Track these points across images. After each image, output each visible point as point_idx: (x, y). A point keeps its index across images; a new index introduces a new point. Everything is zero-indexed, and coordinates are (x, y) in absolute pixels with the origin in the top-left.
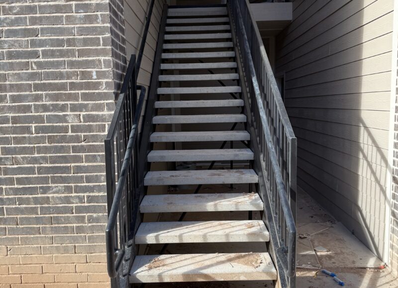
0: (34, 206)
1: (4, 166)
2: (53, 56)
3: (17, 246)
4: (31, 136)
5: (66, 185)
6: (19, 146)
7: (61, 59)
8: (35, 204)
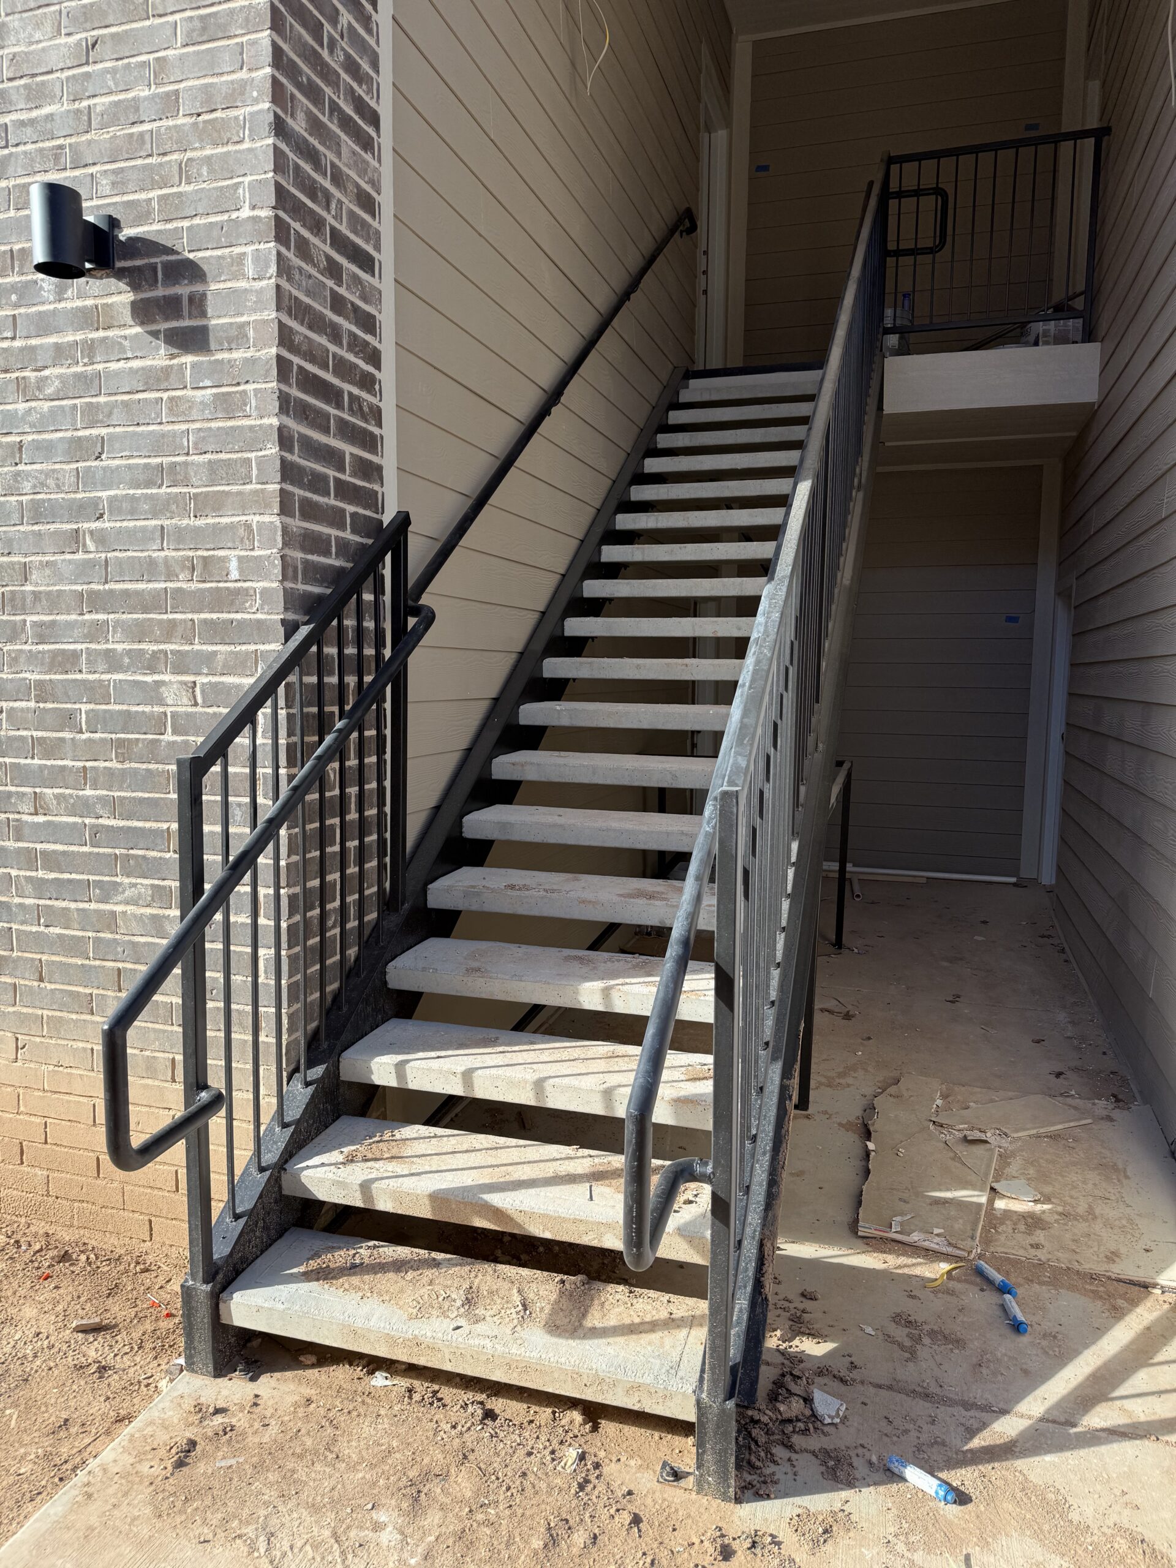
0: (80, 933)
1: (17, 816)
2: (134, 513)
3: (38, 1040)
4: (78, 736)
5: (156, 882)
6: (49, 763)
7: (154, 523)
8: (83, 930)
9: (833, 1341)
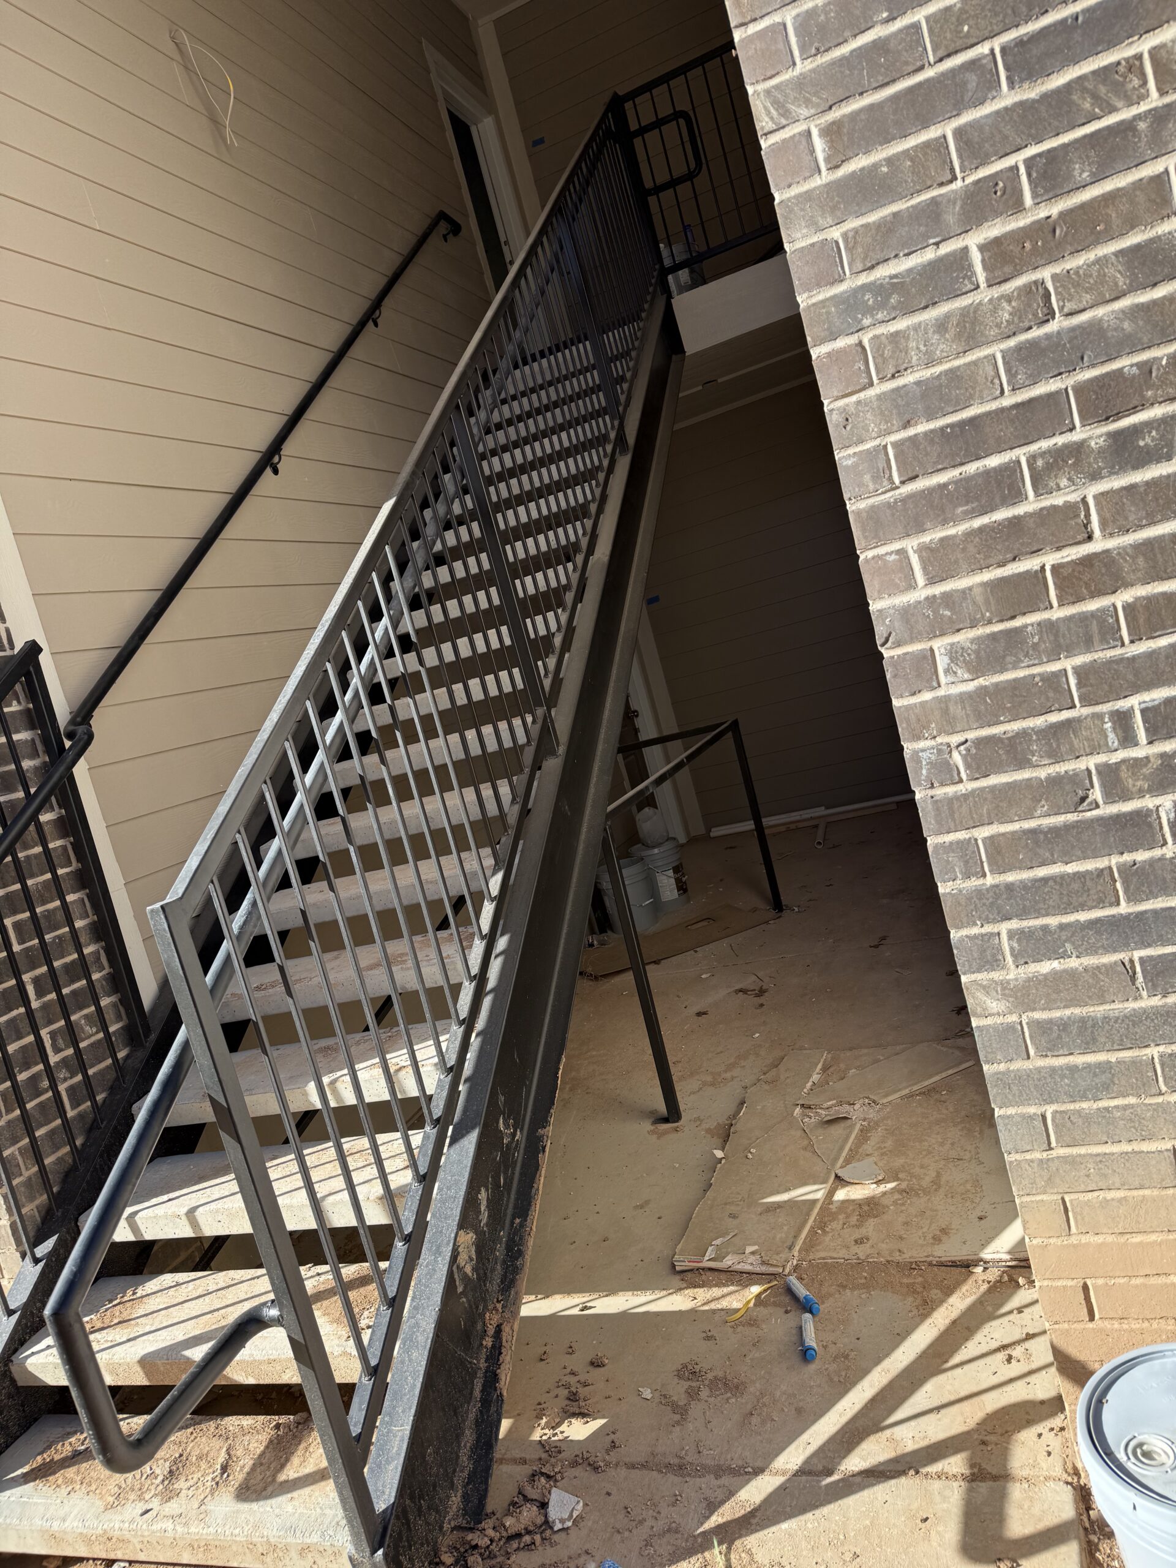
9: (603, 1417)
